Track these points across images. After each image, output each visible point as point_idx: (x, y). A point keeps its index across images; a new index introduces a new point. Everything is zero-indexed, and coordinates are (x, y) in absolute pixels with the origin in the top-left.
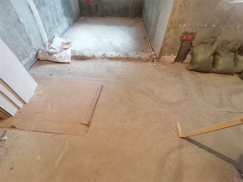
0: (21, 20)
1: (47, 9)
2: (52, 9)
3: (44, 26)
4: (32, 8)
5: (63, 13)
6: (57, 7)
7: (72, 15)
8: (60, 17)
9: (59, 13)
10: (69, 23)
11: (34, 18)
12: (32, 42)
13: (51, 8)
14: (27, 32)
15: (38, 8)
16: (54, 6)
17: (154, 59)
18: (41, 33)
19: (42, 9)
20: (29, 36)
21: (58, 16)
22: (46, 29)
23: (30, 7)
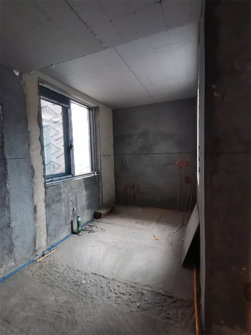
0: (13, 224)
1: (61, 205)
2: (71, 204)
3: (47, 226)
4: (38, 208)
5: (87, 206)
6: (79, 201)
7: (101, 206)
8: (80, 211)
9: (79, 207)
11: (35, 219)
12: (15, 250)
13: (68, 203)
14: (14, 236)
15: (47, 206)
16: (74, 201)
18: (38, 234)
19: (53, 206)
20: (14, 241)
22: (48, 228)
23: (35, 207)
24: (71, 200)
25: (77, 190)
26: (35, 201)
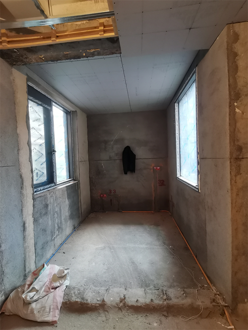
0: (3, 247)
1: (48, 218)
2: (56, 216)
3: (35, 244)
4: (27, 225)
5: (69, 216)
6: (62, 212)
7: (80, 215)
8: (63, 223)
9: (63, 218)
10: (74, 226)
11: (24, 238)
13: (54, 215)
15: (35, 221)
16: (59, 212)
17: (224, 310)
18: (27, 257)
19: (41, 221)
21: (61, 223)
22: (36, 248)
23: (24, 224)
24: (56, 212)
25: (61, 199)
26: (24, 216)
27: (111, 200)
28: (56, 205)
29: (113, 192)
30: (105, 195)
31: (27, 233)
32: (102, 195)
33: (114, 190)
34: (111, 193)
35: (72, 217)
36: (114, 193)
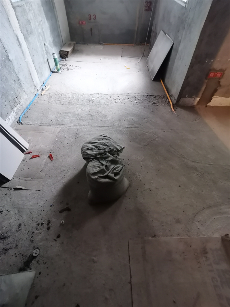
0: (11, 58)
1: (35, 39)
2: (41, 38)
3: (33, 61)
6: (45, 35)
7: (62, 44)
9: (48, 43)
11: (23, 53)
13: (39, 36)
14: (16, 71)
16: (42, 34)
18: (31, 71)
19: (30, 39)
20: (18, 76)
21: (47, 47)
22: (35, 65)
23: (18, 38)
24: (40, 33)
25: (40, 18)
26: (14, 28)
27: (91, 29)
28: (37, 24)
29: (92, 17)
30: (84, 22)
31: (23, 49)
32: (81, 22)
33: (94, 15)
34: (91, 19)
35: (55, 44)
36: (94, 19)
